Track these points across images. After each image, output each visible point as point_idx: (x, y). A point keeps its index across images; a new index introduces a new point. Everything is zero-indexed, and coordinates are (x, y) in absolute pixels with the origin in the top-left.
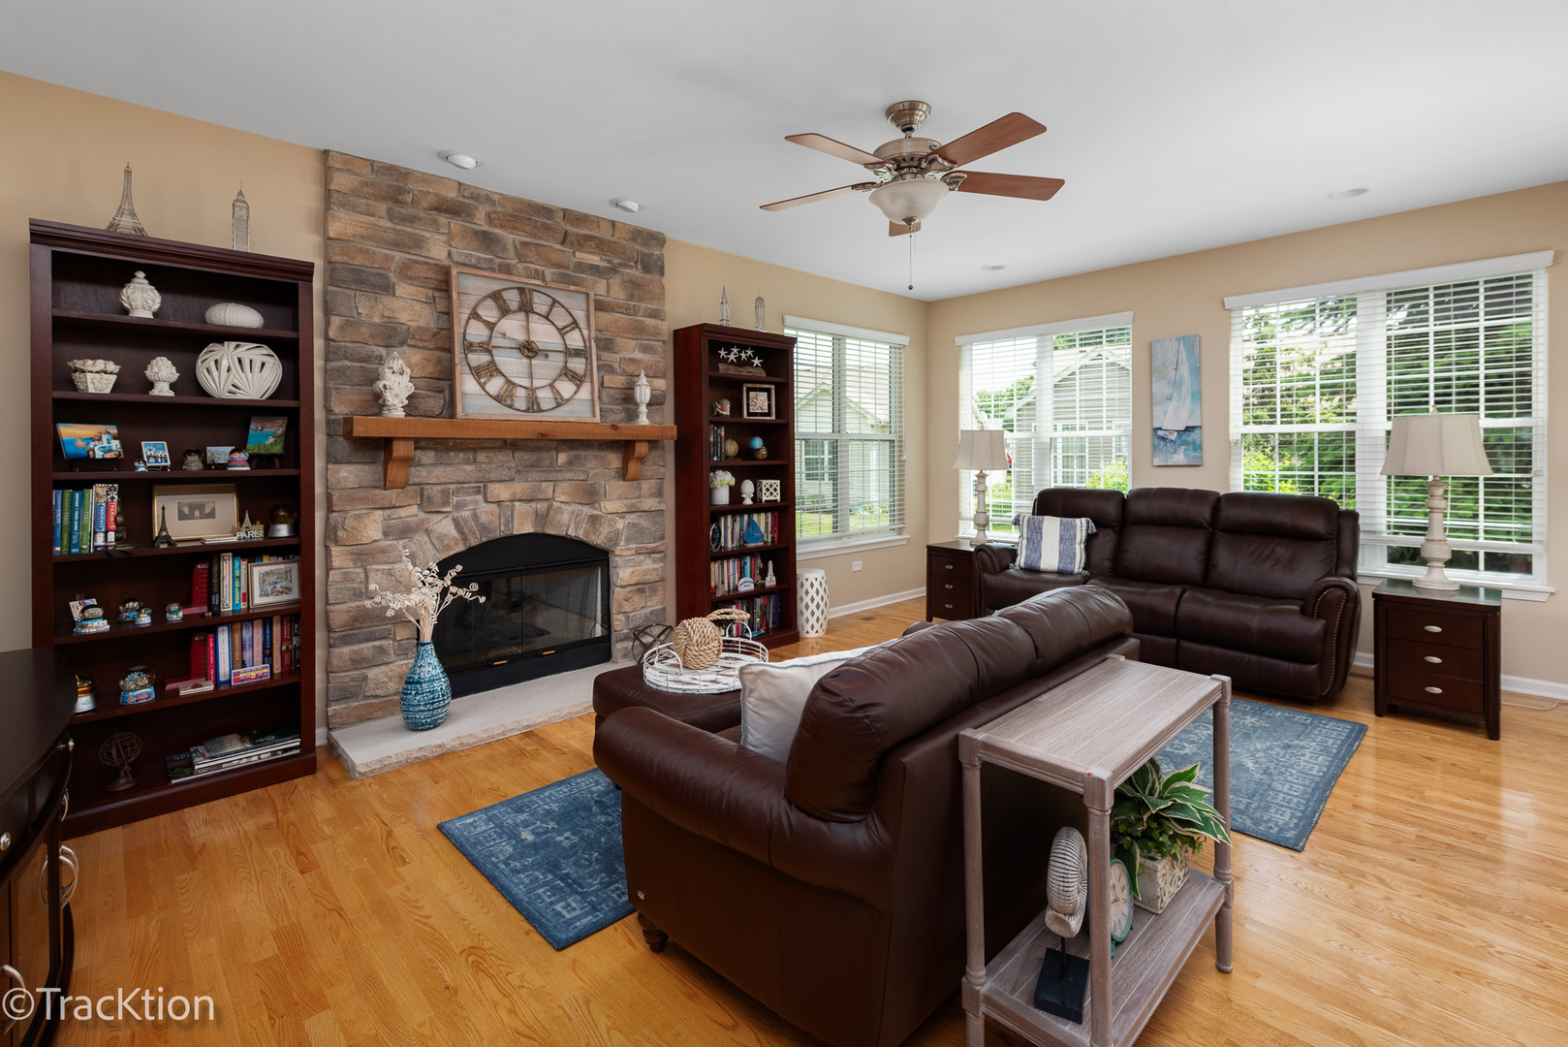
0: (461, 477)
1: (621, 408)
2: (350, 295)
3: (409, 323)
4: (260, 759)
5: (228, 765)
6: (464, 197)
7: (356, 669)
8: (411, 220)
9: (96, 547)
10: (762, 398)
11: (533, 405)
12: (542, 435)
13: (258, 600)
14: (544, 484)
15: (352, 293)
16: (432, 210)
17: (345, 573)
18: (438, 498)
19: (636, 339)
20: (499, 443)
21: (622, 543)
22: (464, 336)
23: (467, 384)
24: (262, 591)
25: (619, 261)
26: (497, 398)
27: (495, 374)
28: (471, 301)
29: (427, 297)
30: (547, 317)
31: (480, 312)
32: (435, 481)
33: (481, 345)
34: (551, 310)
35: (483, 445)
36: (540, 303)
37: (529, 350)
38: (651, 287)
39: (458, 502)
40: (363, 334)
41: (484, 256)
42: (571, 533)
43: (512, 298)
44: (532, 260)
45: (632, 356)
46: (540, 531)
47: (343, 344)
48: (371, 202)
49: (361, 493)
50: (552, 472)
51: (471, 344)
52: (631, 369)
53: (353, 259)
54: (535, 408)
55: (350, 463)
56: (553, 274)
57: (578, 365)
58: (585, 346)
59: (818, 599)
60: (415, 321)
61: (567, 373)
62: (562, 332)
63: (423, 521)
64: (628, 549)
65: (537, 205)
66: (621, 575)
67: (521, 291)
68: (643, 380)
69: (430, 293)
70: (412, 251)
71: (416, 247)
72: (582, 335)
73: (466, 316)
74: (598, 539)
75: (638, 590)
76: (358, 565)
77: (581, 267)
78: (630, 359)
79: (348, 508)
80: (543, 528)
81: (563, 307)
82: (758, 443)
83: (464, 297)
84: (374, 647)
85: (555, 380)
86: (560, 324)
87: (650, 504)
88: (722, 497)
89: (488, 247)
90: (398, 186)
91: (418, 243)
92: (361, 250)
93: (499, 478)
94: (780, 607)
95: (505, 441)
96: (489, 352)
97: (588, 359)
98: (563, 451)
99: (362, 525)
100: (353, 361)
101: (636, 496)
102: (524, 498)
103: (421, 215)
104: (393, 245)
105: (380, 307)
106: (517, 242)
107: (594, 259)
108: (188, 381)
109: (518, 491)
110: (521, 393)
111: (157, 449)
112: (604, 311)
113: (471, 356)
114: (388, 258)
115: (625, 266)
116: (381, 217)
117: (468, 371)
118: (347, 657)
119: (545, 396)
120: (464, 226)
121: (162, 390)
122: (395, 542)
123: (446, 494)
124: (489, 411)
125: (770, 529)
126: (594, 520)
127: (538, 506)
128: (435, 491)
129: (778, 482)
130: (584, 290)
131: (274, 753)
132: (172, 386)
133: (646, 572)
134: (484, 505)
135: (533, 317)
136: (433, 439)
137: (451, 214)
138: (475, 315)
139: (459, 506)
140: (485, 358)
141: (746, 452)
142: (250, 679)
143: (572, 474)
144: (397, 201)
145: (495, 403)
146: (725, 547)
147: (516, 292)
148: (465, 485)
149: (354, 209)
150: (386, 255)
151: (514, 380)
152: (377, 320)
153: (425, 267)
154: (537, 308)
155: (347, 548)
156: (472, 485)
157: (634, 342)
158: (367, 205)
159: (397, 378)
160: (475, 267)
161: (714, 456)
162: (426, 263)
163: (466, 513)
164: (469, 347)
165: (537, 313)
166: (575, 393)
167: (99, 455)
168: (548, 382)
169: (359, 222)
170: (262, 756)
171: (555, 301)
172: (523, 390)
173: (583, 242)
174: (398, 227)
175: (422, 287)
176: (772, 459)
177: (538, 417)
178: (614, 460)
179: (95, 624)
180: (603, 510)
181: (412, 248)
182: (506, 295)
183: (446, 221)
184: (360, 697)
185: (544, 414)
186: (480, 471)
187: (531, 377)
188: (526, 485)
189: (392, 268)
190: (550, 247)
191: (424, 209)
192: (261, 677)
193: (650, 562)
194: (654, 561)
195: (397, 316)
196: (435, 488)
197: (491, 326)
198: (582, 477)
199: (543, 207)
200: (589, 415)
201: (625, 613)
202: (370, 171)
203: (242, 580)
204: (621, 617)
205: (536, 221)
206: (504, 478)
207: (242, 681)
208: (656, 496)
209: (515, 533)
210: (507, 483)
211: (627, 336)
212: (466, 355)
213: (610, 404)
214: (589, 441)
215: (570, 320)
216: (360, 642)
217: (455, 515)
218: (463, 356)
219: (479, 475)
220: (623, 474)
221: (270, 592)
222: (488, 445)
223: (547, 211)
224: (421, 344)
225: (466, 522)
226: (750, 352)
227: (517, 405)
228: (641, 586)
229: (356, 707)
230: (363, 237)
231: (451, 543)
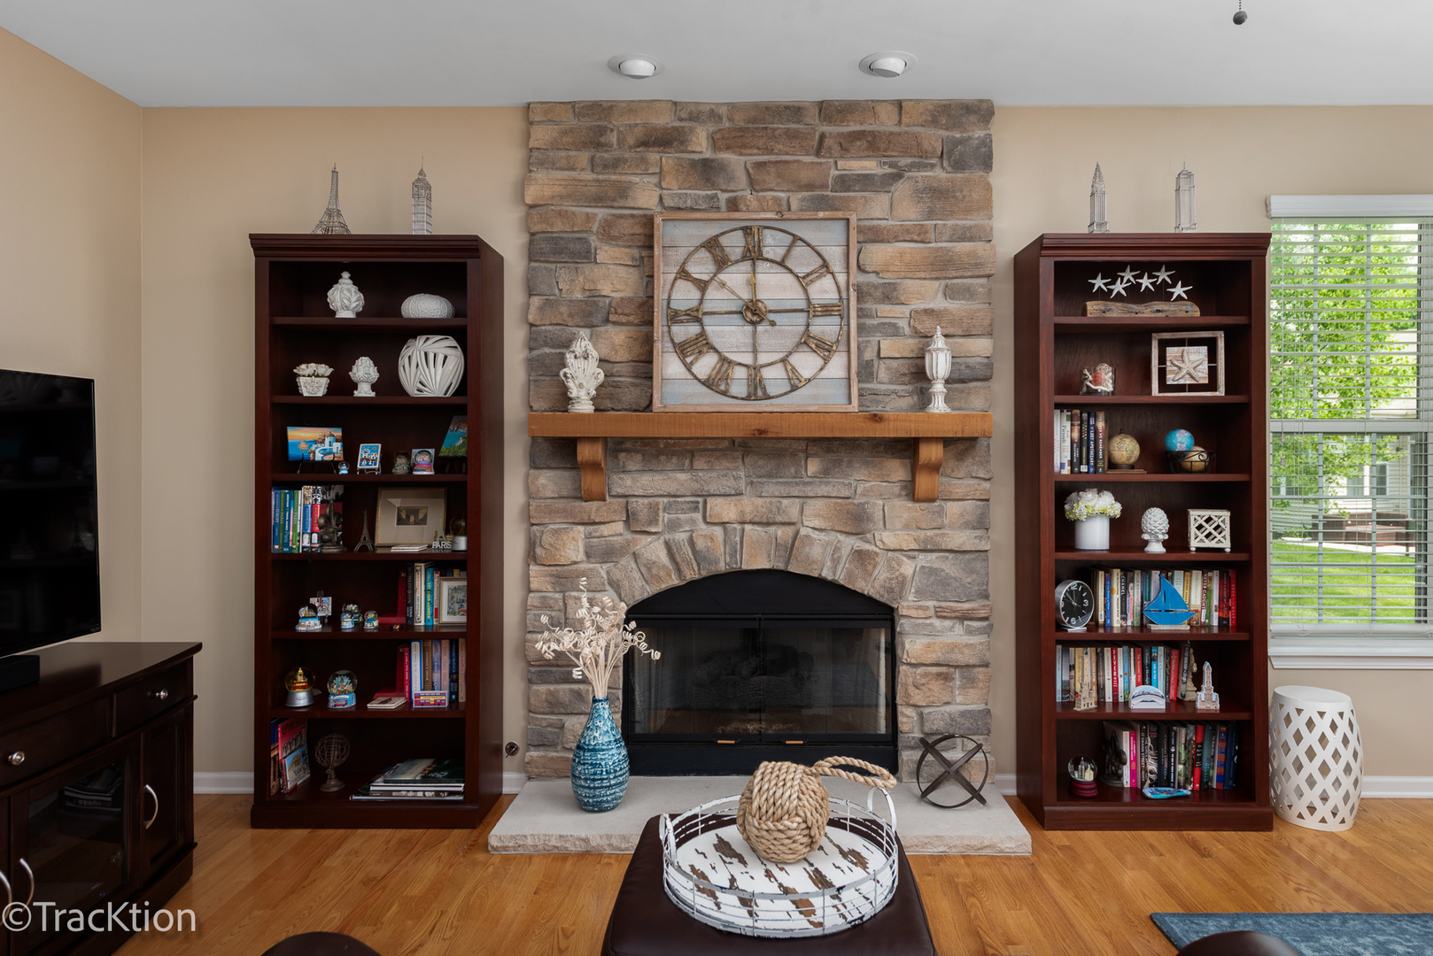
0: (672, 488)
1: (909, 387)
2: (551, 270)
3: (614, 295)
4: (424, 796)
5: (397, 794)
6: (681, 120)
7: (553, 713)
8: (615, 164)
9: (303, 547)
10: (1194, 357)
11: (757, 388)
12: (761, 432)
13: (446, 618)
14: (785, 502)
15: (552, 266)
16: (638, 146)
17: (544, 597)
18: (644, 514)
19: (937, 279)
20: (726, 444)
21: (911, 598)
22: (669, 303)
23: (669, 366)
24: (450, 608)
25: (909, 160)
26: (708, 383)
27: (705, 349)
28: (680, 255)
29: (633, 259)
30: (782, 264)
31: (691, 269)
32: (640, 492)
33: (687, 312)
34: (788, 251)
35: (702, 447)
36: (773, 244)
37: (753, 313)
38: (965, 193)
39: (670, 521)
40: (561, 314)
41: (703, 193)
42: (827, 574)
43: (734, 243)
44: (770, 186)
45: (931, 306)
46: (781, 566)
47: (543, 328)
48: (571, 153)
49: (561, 504)
50: (797, 484)
51: (676, 313)
52: (925, 325)
53: (552, 225)
54: (760, 393)
55: (549, 468)
56: (803, 200)
57: (826, 328)
58: (841, 298)
59: (1346, 755)
60: (620, 291)
61: (808, 341)
62: (804, 281)
63: (628, 543)
64: (920, 608)
65: (778, 107)
66: (907, 646)
67: (747, 231)
68: (939, 342)
69: (636, 252)
70: (615, 204)
71: (621, 197)
72: (836, 283)
73: (672, 277)
74: (871, 585)
75: (939, 675)
76: (558, 589)
77: (845, 183)
78: (926, 311)
79: (547, 521)
80: (787, 562)
81: (809, 245)
82: (1181, 440)
83: (670, 252)
84: (571, 690)
85: (790, 353)
86: (802, 271)
87: (962, 538)
88: (1095, 537)
89: (708, 180)
90: (598, 126)
91: (623, 191)
92: (560, 214)
93: (722, 491)
94: (1237, 753)
95: (733, 441)
96: (698, 320)
97: (844, 316)
98: (815, 455)
99: (560, 542)
100: (553, 347)
101: (935, 525)
102: (757, 520)
103: (627, 156)
104: (595, 200)
105: (581, 279)
106: (749, 166)
107: (869, 166)
108: (389, 381)
109: (748, 509)
110: (740, 373)
111: (372, 451)
112: (882, 241)
113: (675, 329)
114: (589, 218)
115: (920, 167)
116: (582, 169)
117: (671, 349)
118: (544, 697)
119: (774, 376)
120: (679, 159)
121: (365, 391)
122: (598, 566)
123: (654, 509)
124: (696, 401)
125: (1215, 602)
126: (860, 557)
127: (779, 533)
128: (640, 505)
129: (1226, 515)
130: (840, 214)
131: (438, 793)
132: (374, 387)
133: (953, 647)
134: (703, 526)
135: (762, 266)
136: (641, 438)
137: (660, 146)
138: (683, 274)
139: (673, 526)
140: (694, 329)
141: (1159, 457)
142: (429, 704)
143: (829, 488)
144: (599, 145)
145: (704, 389)
146: (1107, 626)
147: (740, 233)
148: (679, 500)
149: (553, 166)
150: (587, 214)
151: (732, 357)
152: (578, 295)
153: (631, 221)
154: (768, 252)
155: (546, 568)
156: (688, 499)
157: (936, 283)
158: (568, 157)
159: (581, 363)
160: (692, 209)
161: (1081, 463)
162: (632, 216)
163: (681, 536)
164: (674, 317)
165: (767, 260)
166: (821, 369)
167: (319, 457)
168: (781, 355)
169: (558, 180)
170: (426, 793)
171: (796, 238)
172: (744, 370)
173: (848, 144)
174: (601, 177)
175: (629, 246)
176: (1219, 471)
177: (763, 406)
178: (897, 470)
179: (307, 623)
180: (878, 543)
181: (614, 200)
182: (724, 241)
183: (657, 156)
184: (559, 748)
185: (772, 401)
186: (697, 481)
187: (755, 351)
188: (760, 501)
189: (595, 229)
190: (798, 161)
191: (630, 147)
192: (439, 704)
193: (961, 632)
194: (970, 632)
195: (599, 287)
196: (641, 501)
197: (702, 286)
198: (845, 493)
199: (787, 107)
200: (844, 400)
201: (915, 706)
202: (572, 116)
203: (435, 594)
204: (909, 711)
205: (775, 130)
206: (728, 491)
207: (422, 704)
208: (974, 528)
209: (744, 567)
210: (734, 498)
211: (922, 275)
212: (669, 327)
213: (891, 383)
214: (854, 440)
215: (821, 263)
216: (557, 682)
217: (667, 536)
218: (666, 329)
219: (697, 486)
220: (911, 492)
221: (457, 611)
222: (710, 447)
223: (794, 111)
224: (624, 319)
225: (679, 548)
226: (1163, 276)
227: (734, 390)
228: (944, 669)
229: (552, 758)
230: (562, 197)
231: (662, 574)
